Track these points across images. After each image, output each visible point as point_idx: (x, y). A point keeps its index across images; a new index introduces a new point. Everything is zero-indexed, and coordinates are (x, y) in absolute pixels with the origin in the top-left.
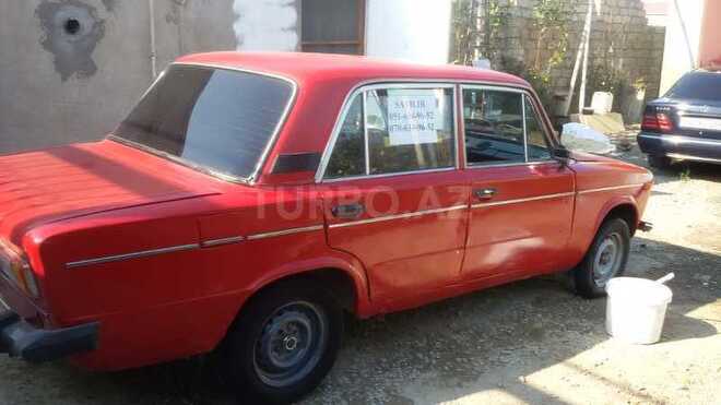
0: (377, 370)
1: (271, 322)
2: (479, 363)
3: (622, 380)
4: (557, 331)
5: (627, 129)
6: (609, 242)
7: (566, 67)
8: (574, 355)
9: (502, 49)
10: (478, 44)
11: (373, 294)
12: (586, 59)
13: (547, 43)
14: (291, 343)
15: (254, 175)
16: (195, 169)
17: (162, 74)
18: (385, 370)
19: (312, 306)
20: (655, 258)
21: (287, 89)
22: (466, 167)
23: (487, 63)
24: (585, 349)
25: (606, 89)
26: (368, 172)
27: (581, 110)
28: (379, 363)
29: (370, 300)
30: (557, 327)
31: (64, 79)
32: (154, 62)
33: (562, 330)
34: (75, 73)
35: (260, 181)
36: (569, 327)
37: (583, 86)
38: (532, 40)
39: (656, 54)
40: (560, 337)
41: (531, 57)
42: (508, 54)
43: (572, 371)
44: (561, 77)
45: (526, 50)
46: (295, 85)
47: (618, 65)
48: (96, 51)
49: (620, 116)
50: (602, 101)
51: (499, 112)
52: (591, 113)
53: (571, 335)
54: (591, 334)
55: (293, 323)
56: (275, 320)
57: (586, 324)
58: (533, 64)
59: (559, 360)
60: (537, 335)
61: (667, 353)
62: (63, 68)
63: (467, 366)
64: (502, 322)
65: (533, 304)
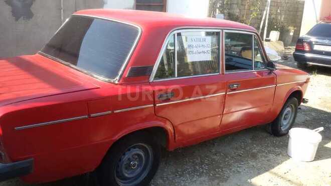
0: (176, 176)
1: (124, 154)
2: (227, 172)
3: (298, 181)
4: (264, 154)
5: (285, 49)
6: (289, 109)
7: (258, 19)
8: (273, 167)
9: (229, 9)
10: (218, 6)
11: (177, 139)
12: (268, 15)
13: (250, 7)
14: (134, 165)
15: (118, 78)
16: (86, 74)
17: (67, 20)
18: (181, 176)
19: (146, 146)
20: (306, 115)
21: (135, 32)
22: (225, 73)
23: (222, 15)
24: (278, 164)
25: (276, 30)
26: (176, 76)
27: (264, 40)
28: (177, 172)
29: (175, 142)
30: (264, 152)
31: (17, 20)
32: (62, 12)
33: (266, 153)
34: (22, 17)
35: (121, 81)
36: (269, 152)
37: (266, 28)
38: (242, 5)
39: (299, 13)
40: (266, 157)
41: (242, 13)
42: (231, 11)
43: (273, 176)
44: (256, 23)
45: (239, 9)
46: (140, 29)
47: (282, 18)
48: (33, 6)
49: (282, 42)
50: (275, 35)
51: (229, 40)
52: (269, 41)
53: (271, 156)
54: (281, 156)
55: (136, 154)
56: (126, 153)
57: (278, 150)
58: (243, 16)
59: (267, 171)
60: (254, 156)
61: (318, 166)
62: (16, 14)
63: (222, 174)
64: (237, 149)
65: (251, 139)
